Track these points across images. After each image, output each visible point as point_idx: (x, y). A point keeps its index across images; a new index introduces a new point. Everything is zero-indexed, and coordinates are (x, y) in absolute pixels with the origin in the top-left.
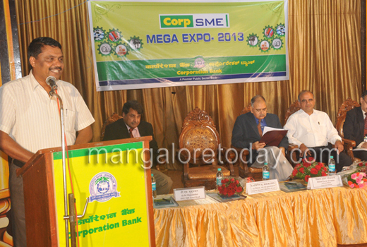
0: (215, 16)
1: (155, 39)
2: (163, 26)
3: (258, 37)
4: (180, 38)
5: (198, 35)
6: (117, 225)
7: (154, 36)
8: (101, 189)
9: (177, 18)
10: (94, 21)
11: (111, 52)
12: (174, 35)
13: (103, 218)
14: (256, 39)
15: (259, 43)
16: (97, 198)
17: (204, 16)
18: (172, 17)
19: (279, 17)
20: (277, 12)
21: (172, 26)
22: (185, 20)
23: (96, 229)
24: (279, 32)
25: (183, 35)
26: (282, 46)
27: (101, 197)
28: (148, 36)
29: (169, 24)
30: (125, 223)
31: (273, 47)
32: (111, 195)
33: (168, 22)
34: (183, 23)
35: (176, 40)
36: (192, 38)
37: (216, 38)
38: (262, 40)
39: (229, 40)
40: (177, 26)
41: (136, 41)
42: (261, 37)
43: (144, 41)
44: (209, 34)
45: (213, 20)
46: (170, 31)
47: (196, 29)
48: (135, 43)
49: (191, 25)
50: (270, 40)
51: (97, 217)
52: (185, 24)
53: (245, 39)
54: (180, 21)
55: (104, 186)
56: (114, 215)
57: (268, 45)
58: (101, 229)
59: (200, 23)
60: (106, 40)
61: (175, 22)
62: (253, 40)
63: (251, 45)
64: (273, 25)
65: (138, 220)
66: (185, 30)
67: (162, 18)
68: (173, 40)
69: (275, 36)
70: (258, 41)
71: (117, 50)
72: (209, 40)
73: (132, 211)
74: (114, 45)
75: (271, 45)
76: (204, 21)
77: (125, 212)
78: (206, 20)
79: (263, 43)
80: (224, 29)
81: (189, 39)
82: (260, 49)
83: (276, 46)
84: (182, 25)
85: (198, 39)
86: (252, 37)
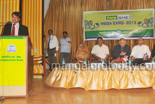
0: (126, 16)
1: (104, 24)
2: (107, 19)
3: (142, 23)
4: (112, 23)
5: (119, 22)
6: (15, 60)
7: (103, 23)
8: (11, 49)
9: (112, 16)
10: (85, 18)
11: (89, 28)
12: (110, 22)
13: (11, 57)
14: (141, 23)
15: (142, 25)
16: (9, 51)
17: (121, 16)
18: (110, 16)
19: (151, 15)
20: (150, 13)
21: (110, 19)
22: (115, 17)
23: (8, 60)
24: (151, 21)
25: (114, 22)
26: (152, 26)
27: (11, 51)
28: (101, 23)
29: (109, 19)
30: (17, 60)
31: (148, 26)
32: (14, 51)
33: (109, 18)
34: (114, 18)
35: (111, 24)
36: (117, 23)
37: (126, 23)
38: (144, 24)
39: (131, 24)
40: (112, 19)
41: (97, 24)
42: (143, 23)
43: (100, 24)
44: (123, 22)
45: (125, 17)
46: (109, 21)
47: (118, 20)
48: (97, 25)
49: (117, 19)
50: (147, 24)
51: (9, 56)
52: (115, 18)
53: (137, 23)
54: (113, 17)
55: (12, 48)
56: (14, 57)
57: (146, 26)
58: (10, 60)
59: (120, 18)
60: (88, 24)
61: (111, 18)
62: (140, 24)
63: (139, 26)
64: (148, 18)
65: (22, 60)
66: (115, 20)
67: (107, 17)
68: (110, 24)
69: (149, 22)
70: (142, 24)
71: (91, 27)
72: (123, 24)
73: (20, 57)
74: (90, 26)
75: (147, 25)
76: (121, 17)
77: (18, 57)
78: (122, 17)
79: (144, 25)
80: (129, 20)
81: (116, 23)
82: (143, 27)
83: (150, 26)
84: (114, 19)
85: (119, 23)
86: (140, 23)
